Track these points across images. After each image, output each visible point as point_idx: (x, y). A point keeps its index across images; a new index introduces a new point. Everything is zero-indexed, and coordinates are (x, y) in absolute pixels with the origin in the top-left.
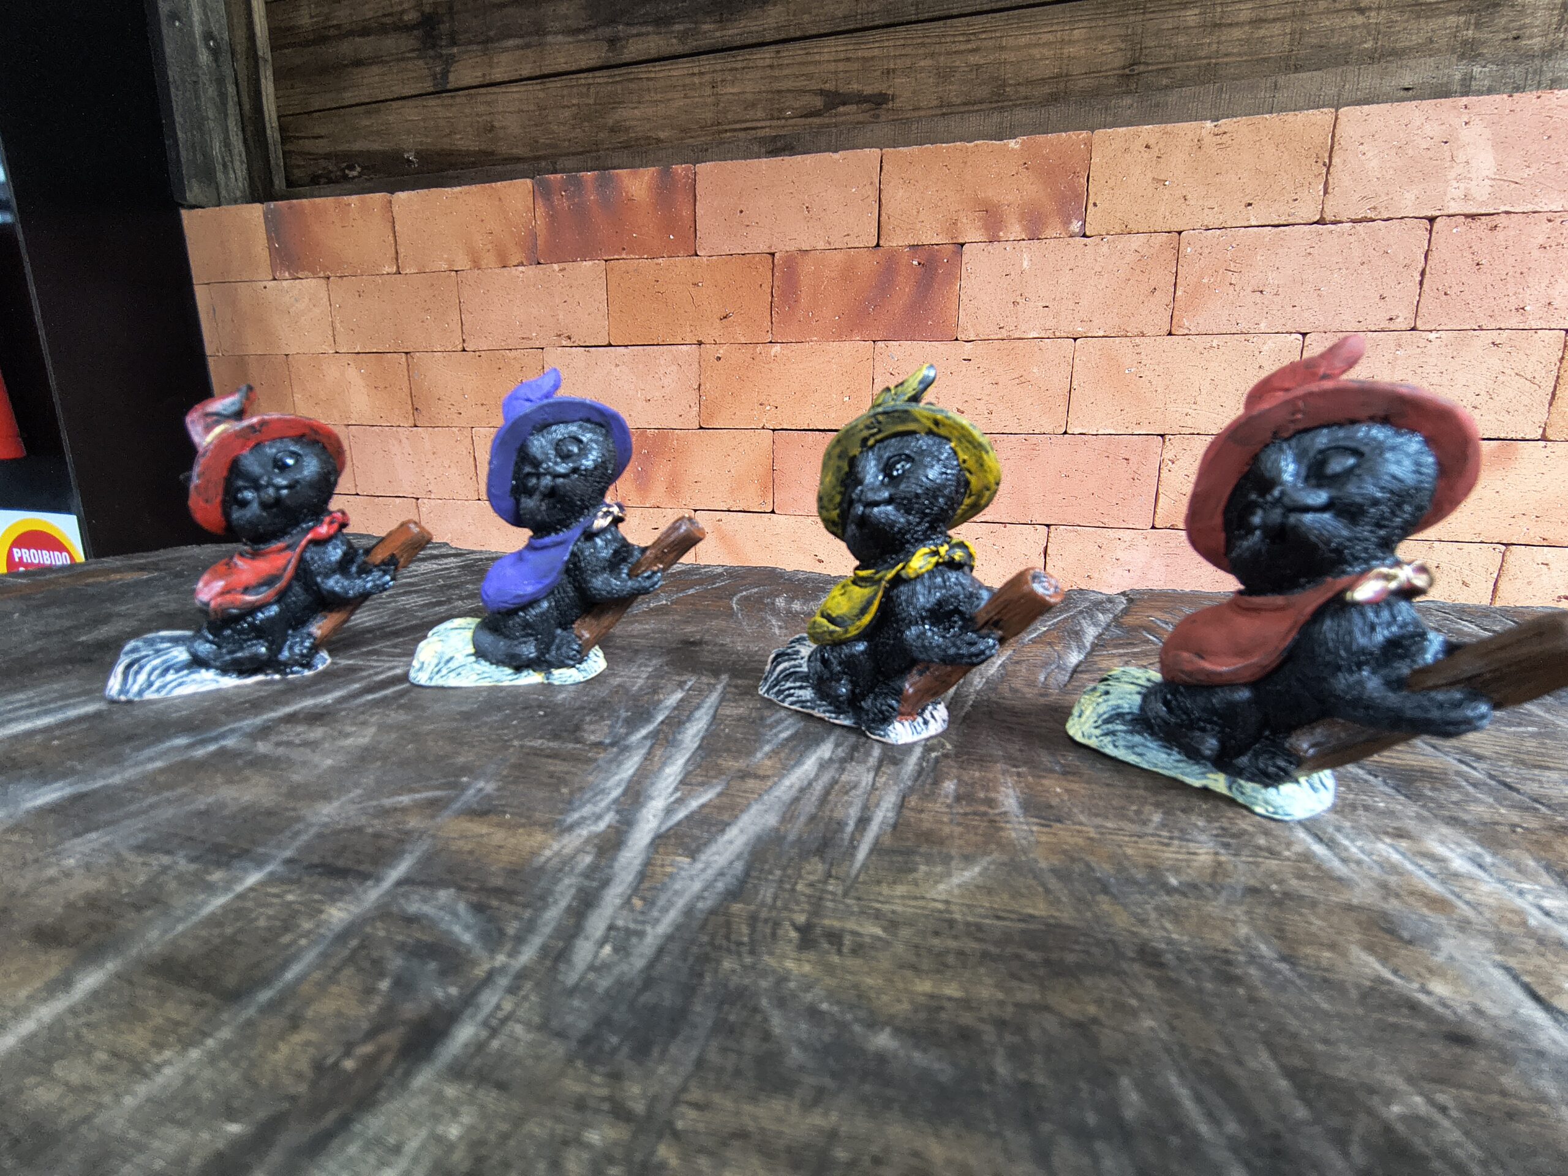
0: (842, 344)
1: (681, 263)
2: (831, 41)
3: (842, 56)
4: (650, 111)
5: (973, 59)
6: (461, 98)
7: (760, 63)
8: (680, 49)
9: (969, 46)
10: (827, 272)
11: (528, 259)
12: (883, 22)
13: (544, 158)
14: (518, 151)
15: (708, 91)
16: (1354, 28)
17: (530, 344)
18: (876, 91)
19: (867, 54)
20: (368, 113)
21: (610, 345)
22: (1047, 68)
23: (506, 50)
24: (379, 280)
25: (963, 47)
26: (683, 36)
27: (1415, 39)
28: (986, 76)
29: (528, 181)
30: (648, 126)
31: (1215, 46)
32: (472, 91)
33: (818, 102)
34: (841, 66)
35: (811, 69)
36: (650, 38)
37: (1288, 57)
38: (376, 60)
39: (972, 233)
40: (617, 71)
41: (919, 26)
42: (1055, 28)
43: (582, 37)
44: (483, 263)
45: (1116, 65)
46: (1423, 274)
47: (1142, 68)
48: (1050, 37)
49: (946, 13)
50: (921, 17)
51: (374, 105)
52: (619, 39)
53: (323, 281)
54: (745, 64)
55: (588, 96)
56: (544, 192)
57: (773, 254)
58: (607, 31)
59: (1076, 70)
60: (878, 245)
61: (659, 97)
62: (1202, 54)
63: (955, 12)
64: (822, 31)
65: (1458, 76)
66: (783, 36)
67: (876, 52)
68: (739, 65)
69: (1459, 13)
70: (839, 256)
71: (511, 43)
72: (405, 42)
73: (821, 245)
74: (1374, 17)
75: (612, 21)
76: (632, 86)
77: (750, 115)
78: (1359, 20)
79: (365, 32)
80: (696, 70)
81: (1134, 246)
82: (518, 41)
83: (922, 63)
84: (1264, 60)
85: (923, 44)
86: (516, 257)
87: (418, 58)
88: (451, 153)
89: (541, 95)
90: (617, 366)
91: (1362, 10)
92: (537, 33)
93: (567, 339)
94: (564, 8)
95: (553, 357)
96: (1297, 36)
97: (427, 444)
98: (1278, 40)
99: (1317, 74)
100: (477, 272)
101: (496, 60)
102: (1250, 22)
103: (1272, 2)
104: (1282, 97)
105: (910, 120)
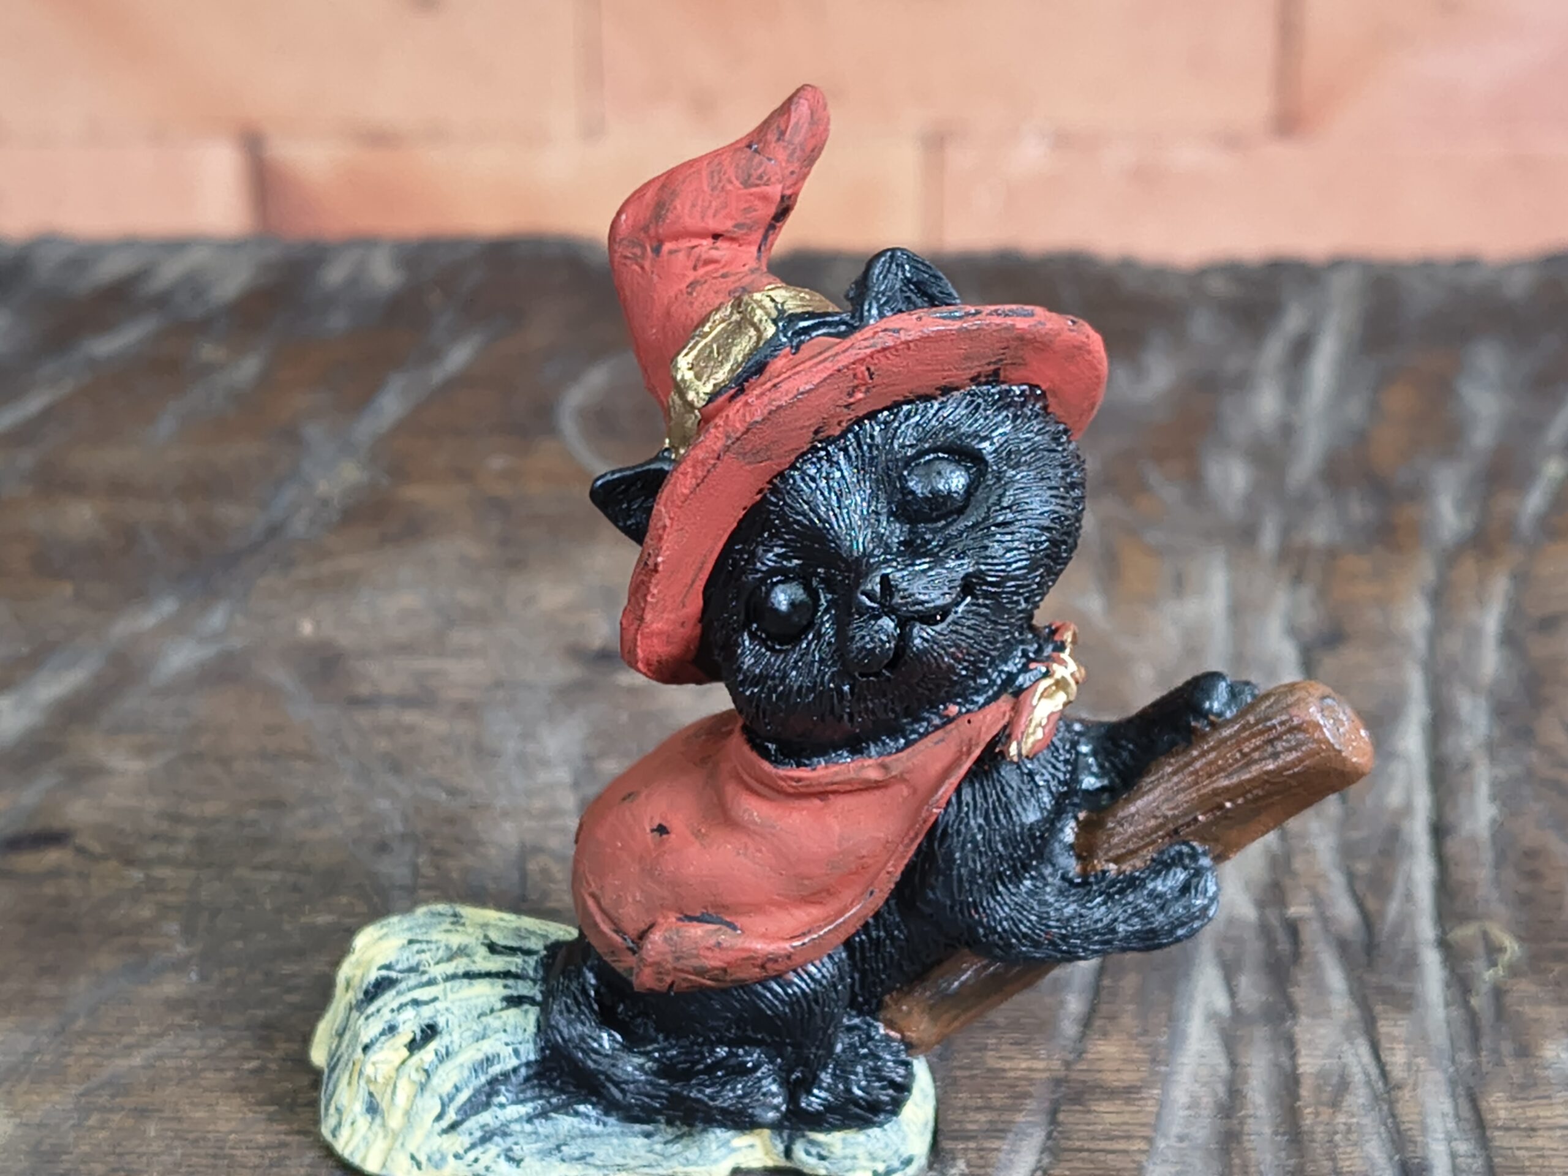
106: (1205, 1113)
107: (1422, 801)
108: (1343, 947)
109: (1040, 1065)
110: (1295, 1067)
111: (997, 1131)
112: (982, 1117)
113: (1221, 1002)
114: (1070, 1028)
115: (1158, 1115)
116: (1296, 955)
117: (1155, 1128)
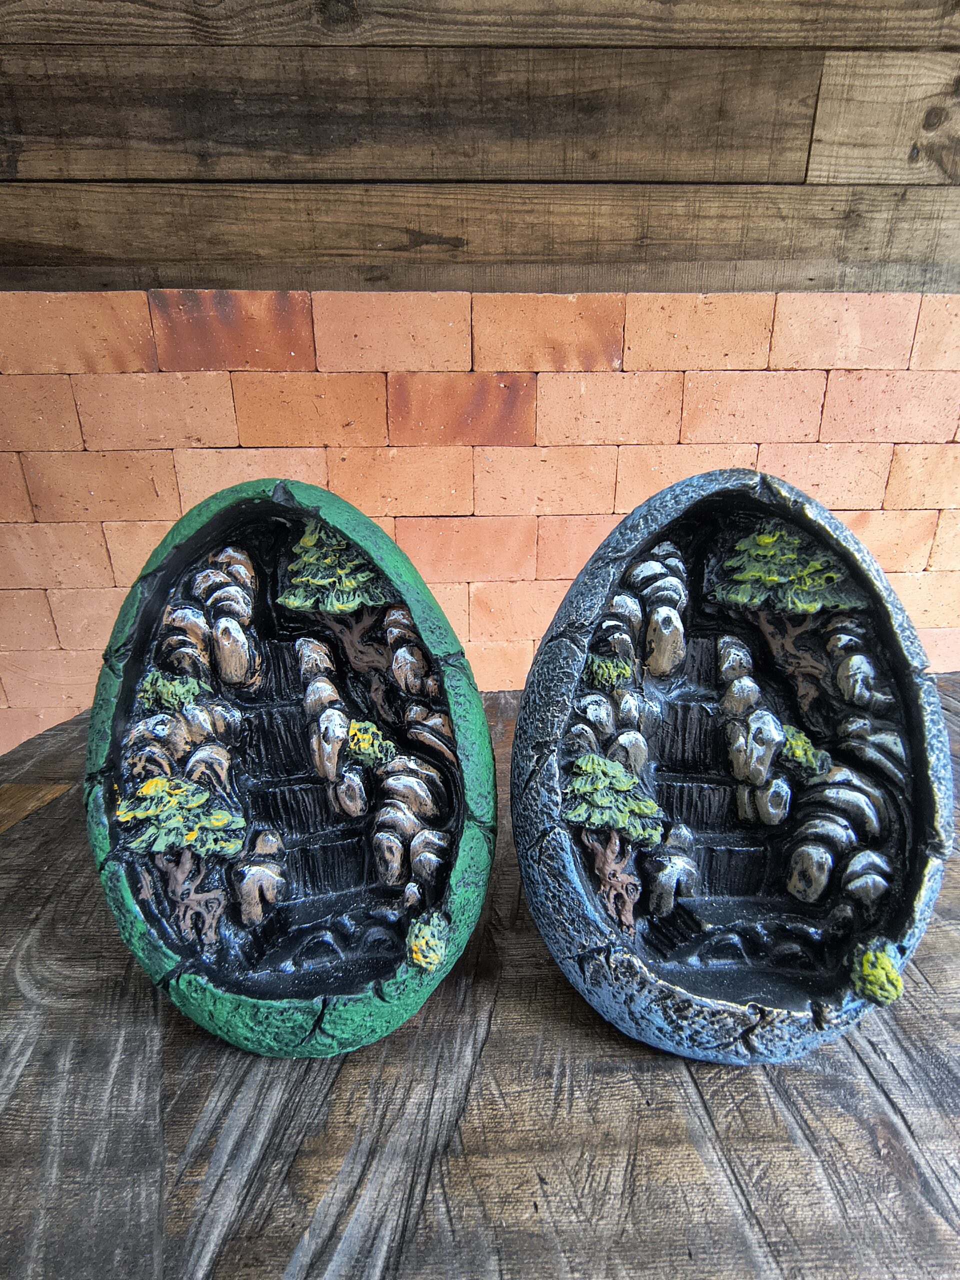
0: (448, 448)
1: (304, 378)
2: (413, 187)
3: (423, 202)
4: (248, 229)
5: (529, 219)
6: (35, 190)
7: (351, 198)
8: (273, 175)
9: (526, 208)
10: (432, 390)
11: (147, 366)
12: (455, 177)
13: (141, 262)
14: (109, 251)
15: (304, 217)
16: (779, 229)
17: (159, 445)
18: (453, 236)
19: (445, 203)
21: (240, 447)
22: (582, 233)
23: (82, 147)
25: (520, 208)
26: (275, 162)
27: (814, 243)
28: (539, 233)
29: (143, 293)
30: (247, 242)
31: (695, 232)
32: (48, 185)
33: (405, 239)
34: (423, 211)
35: (396, 210)
36: (242, 159)
37: (740, 246)
39: (544, 365)
40: (211, 186)
41: (486, 186)
42: (588, 202)
43: (169, 147)
44: (99, 368)
45: (632, 236)
46: (823, 406)
47: (649, 241)
48: (585, 209)
49: (506, 177)
50: (486, 178)
52: (210, 156)
54: (336, 197)
55: (182, 206)
56: (163, 305)
57: (386, 373)
58: (196, 145)
59: (605, 237)
60: (472, 370)
61: (256, 216)
62: (688, 236)
63: (513, 178)
64: (404, 177)
65: (838, 274)
66: (369, 176)
67: (452, 203)
68: (332, 198)
69: (837, 227)
70: (441, 378)
71: (89, 140)
73: (427, 368)
74: (790, 224)
75: (200, 136)
76: (229, 202)
77: (345, 242)
78: (782, 224)
80: (291, 197)
81: (655, 380)
82: (97, 140)
83: (489, 217)
84: (726, 245)
85: (489, 201)
86: (136, 364)
88: (29, 245)
89: (130, 198)
90: (249, 465)
91: (783, 218)
92: (119, 135)
93: (196, 441)
94: (146, 115)
95: (184, 457)
96: (745, 230)
97: (52, 539)
98: (733, 232)
99: (760, 262)
100: (92, 376)
101: (73, 156)
102: (717, 217)
103: (730, 204)
104: (740, 276)
105: (484, 264)
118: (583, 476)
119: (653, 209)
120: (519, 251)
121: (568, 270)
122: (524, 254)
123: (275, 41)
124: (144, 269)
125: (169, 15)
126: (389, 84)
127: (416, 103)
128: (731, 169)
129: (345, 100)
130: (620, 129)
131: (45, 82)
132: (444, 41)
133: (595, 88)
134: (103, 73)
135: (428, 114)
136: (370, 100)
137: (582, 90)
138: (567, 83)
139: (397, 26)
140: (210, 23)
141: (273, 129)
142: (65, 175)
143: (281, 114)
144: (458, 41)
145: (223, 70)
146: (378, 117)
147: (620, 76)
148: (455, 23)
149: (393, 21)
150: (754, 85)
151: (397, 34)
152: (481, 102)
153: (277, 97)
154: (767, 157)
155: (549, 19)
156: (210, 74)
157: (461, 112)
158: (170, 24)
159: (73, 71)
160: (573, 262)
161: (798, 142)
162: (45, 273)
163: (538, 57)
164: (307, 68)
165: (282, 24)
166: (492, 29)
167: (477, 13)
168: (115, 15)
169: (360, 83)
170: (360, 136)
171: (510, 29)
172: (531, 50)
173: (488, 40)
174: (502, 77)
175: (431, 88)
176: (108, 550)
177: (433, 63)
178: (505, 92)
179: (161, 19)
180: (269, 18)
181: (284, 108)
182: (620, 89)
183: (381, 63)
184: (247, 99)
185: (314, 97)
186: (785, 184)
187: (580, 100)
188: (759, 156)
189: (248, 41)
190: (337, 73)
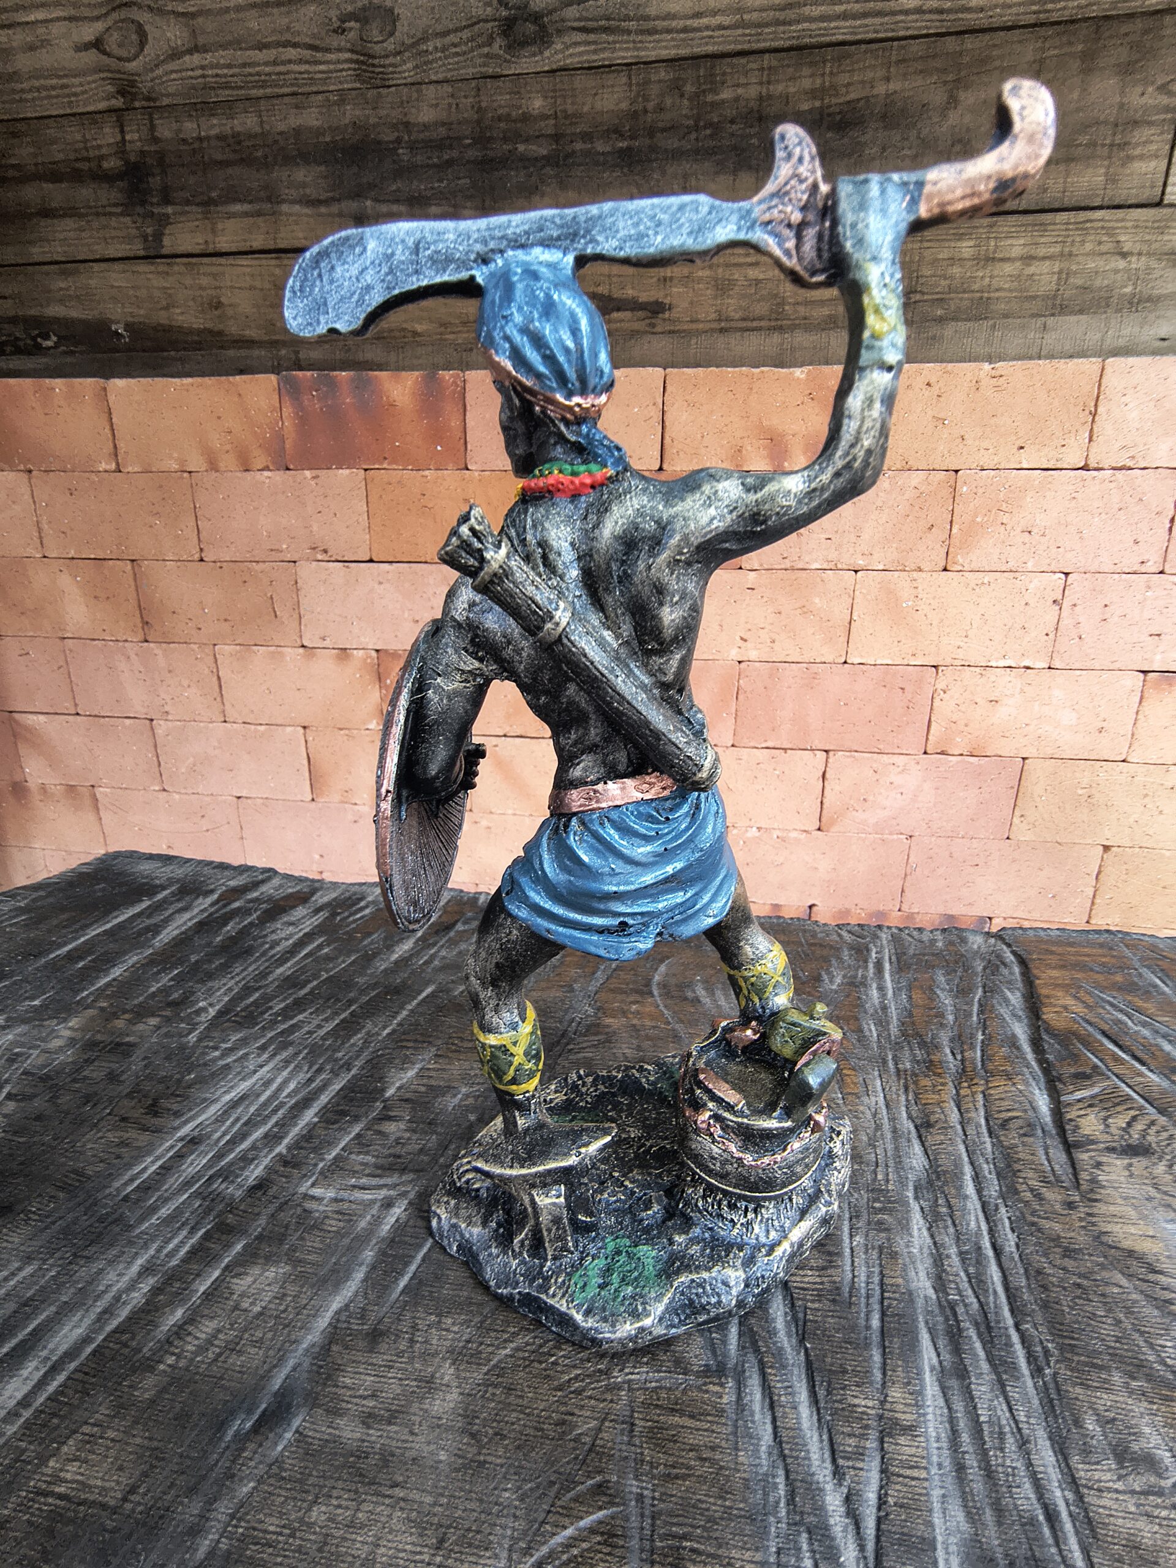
1: (450, 476)
5: (753, 273)
6: (179, 266)
11: (273, 463)
14: (251, 333)
16: (1116, 271)
17: (281, 556)
18: (652, 299)
20: (64, 273)
21: (371, 561)
23: (231, 216)
24: (94, 477)
27: (1172, 288)
28: (765, 292)
29: (273, 378)
31: (987, 280)
32: (194, 260)
34: (615, 268)
37: (1055, 297)
38: (70, 212)
39: (756, 462)
43: (323, 210)
44: (222, 465)
46: (1172, 521)
47: (918, 297)
51: (71, 265)
53: (25, 476)
56: (290, 390)
58: (352, 206)
60: (661, 469)
62: (976, 287)
71: (238, 208)
72: (106, 195)
74: (1135, 263)
75: (358, 194)
78: (1121, 264)
79: (55, 177)
81: (914, 483)
82: (246, 207)
83: (700, 273)
84: (1034, 298)
86: (260, 460)
87: (122, 214)
88: (168, 329)
90: (380, 583)
91: (1124, 255)
92: (269, 199)
93: (322, 553)
94: (301, 174)
95: (307, 571)
96: (1064, 276)
97: (161, 661)
98: (1046, 279)
99: (1083, 318)
100: (214, 474)
101: (220, 226)
102: (1022, 258)
103: (1042, 240)
104: (1050, 338)
105: (688, 333)
106: (945, 1445)
107: (984, 1227)
108: (977, 1325)
109: (870, 1404)
110: (978, 1416)
111: (860, 1454)
112: (852, 1441)
113: (935, 1361)
114: (878, 1375)
115: (927, 1449)
116: (960, 1330)
117: (927, 1458)
118: (805, 611)
119: (927, 253)
120: (737, 316)
121: (801, 338)
122: (743, 319)
123: (449, 75)
124: (283, 352)
125: (332, 57)
126: (581, 116)
127: (614, 136)
128: (1045, 190)
129: (527, 141)
130: (884, 149)
131: (196, 145)
132: (652, 55)
133: (853, 96)
134: (258, 130)
135: (629, 148)
136: (557, 137)
137: (834, 101)
138: (813, 94)
139: (595, 43)
140: (376, 61)
141: (441, 181)
142: (211, 249)
143: (450, 163)
144: (673, 53)
145: (388, 115)
146: (567, 156)
147: (888, 79)
148: (669, 31)
149: (592, 37)
150: (1087, 71)
151: (595, 52)
152: (697, 128)
153: (448, 142)
154: (1103, 171)
155: (791, 14)
156: (372, 120)
157: (672, 143)
158: (332, 67)
159: (227, 130)
160: (808, 328)
161: (1154, 147)
162: (180, 359)
163: (774, 63)
164: (484, 105)
165: (457, 54)
166: (717, 33)
167: (698, 15)
168: (275, 63)
169: (544, 117)
170: (543, 182)
171: (740, 31)
172: (767, 56)
173: (710, 49)
174: (726, 94)
175: (635, 115)
176: (219, 678)
177: (638, 84)
178: (729, 113)
179: (324, 63)
180: (444, 49)
181: (455, 154)
182: (887, 95)
183: (574, 90)
184: (412, 147)
185: (490, 139)
186: (1130, 206)
187: (829, 115)
188: (1090, 170)
189: (418, 78)
190: (520, 107)
